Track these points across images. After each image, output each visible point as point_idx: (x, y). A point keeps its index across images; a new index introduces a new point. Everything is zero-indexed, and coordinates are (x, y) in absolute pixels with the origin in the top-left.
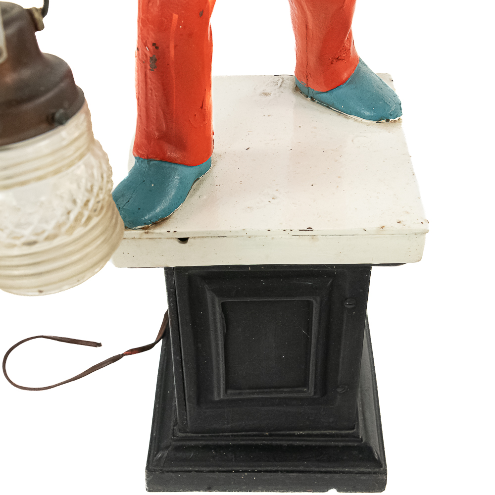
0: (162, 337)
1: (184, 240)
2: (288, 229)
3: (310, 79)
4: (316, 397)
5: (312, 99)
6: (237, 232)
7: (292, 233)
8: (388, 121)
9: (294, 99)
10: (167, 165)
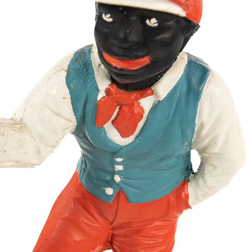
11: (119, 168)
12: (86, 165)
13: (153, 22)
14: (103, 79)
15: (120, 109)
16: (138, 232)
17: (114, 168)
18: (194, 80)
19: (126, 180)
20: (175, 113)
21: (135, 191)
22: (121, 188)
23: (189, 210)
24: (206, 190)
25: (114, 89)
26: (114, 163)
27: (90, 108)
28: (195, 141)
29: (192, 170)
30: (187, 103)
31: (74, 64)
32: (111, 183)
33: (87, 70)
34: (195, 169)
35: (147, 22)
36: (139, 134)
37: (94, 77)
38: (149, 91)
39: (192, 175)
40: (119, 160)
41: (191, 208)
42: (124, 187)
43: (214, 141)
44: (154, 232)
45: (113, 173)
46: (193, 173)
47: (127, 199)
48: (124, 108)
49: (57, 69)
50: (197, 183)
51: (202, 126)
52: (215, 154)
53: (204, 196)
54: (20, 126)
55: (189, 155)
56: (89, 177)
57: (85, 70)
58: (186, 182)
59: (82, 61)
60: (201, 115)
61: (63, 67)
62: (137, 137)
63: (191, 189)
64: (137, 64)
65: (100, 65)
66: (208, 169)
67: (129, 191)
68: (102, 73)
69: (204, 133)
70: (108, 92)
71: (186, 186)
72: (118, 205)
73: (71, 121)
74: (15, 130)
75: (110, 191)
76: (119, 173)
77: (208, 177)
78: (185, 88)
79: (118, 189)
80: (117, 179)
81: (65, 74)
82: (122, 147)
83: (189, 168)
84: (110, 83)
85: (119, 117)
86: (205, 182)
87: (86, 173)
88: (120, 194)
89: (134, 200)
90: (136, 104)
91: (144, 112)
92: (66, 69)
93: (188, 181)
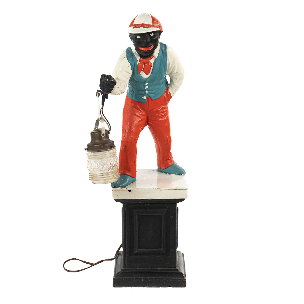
0: (115, 258)
1: (130, 191)
2: (154, 188)
3: (161, 166)
4: (164, 252)
5: (162, 172)
6: (142, 189)
7: (155, 189)
8: (182, 175)
9: (157, 172)
10: (126, 176)
11: (147, 87)
12: (133, 92)
13: (152, 35)
14: (138, 57)
15: (144, 65)
17: (145, 88)
18: (163, 49)
19: (150, 92)
20: (161, 61)
21: (153, 95)
22: (148, 95)
24: (176, 88)
25: (141, 59)
26: (145, 86)
27: (136, 67)
28: (168, 71)
30: (164, 57)
31: (128, 55)
32: (145, 94)
34: (169, 83)
35: (151, 35)
37: (135, 57)
38: (152, 57)
39: (169, 85)
40: (146, 84)
41: (172, 98)
42: (150, 94)
45: (145, 90)
47: (151, 99)
48: (145, 64)
49: (122, 58)
50: (172, 87)
51: (169, 64)
52: (175, 73)
53: (175, 91)
55: (165, 78)
57: (132, 55)
58: (168, 88)
61: (124, 57)
62: (151, 73)
63: (170, 90)
64: (151, 48)
65: (136, 53)
66: (174, 80)
67: (151, 95)
68: (137, 55)
69: (170, 67)
70: (140, 61)
71: (168, 90)
72: (149, 103)
73: (130, 74)
75: (145, 98)
76: (147, 90)
77: (175, 83)
78: (161, 52)
79: (147, 96)
80: (147, 92)
81: (126, 59)
82: (147, 79)
83: (167, 83)
84: (140, 57)
85: (145, 68)
86: (175, 85)
87: (134, 95)
88: (149, 97)
89: (153, 99)
90: (149, 62)
91: (152, 64)
92: (126, 57)
93: (168, 87)
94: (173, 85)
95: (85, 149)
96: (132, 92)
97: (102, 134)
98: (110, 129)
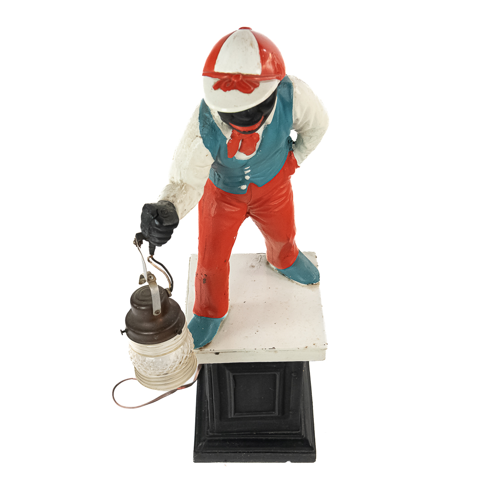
1: (217, 353)
2: (264, 348)
4: (279, 416)
6: (241, 350)
7: (266, 350)
8: (312, 284)
9: (267, 270)
10: (209, 319)
11: (248, 171)
12: (220, 176)
14: (227, 131)
15: (242, 141)
16: (267, 201)
17: (244, 173)
19: (253, 176)
22: (251, 182)
23: (298, 169)
26: (243, 171)
27: (223, 150)
29: (292, 141)
31: (204, 130)
33: (215, 130)
36: (259, 149)
37: (221, 133)
39: (293, 145)
40: (247, 168)
41: (299, 167)
42: (253, 180)
43: (307, 124)
44: (279, 195)
45: (244, 176)
46: (294, 143)
47: (256, 186)
48: (245, 140)
49: (191, 137)
51: (297, 120)
52: (309, 130)
54: (184, 187)
56: (225, 183)
57: (213, 131)
58: (291, 152)
59: (209, 125)
60: (295, 116)
61: (196, 135)
62: (257, 152)
63: (296, 155)
65: (222, 123)
66: (305, 139)
67: (257, 180)
68: (225, 128)
70: (232, 136)
71: (292, 155)
72: (251, 192)
74: (185, 193)
75: (244, 187)
76: (248, 174)
77: (307, 145)
79: (249, 183)
80: (247, 178)
81: (201, 140)
82: (248, 161)
83: (290, 141)
84: (232, 131)
85: (243, 145)
87: (221, 181)
88: (251, 185)
91: (259, 136)
92: (200, 135)
93: (293, 151)
94: (302, 147)
95: (122, 332)
96: (217, 177)
97: (154, 312)
98: (172, 285)
